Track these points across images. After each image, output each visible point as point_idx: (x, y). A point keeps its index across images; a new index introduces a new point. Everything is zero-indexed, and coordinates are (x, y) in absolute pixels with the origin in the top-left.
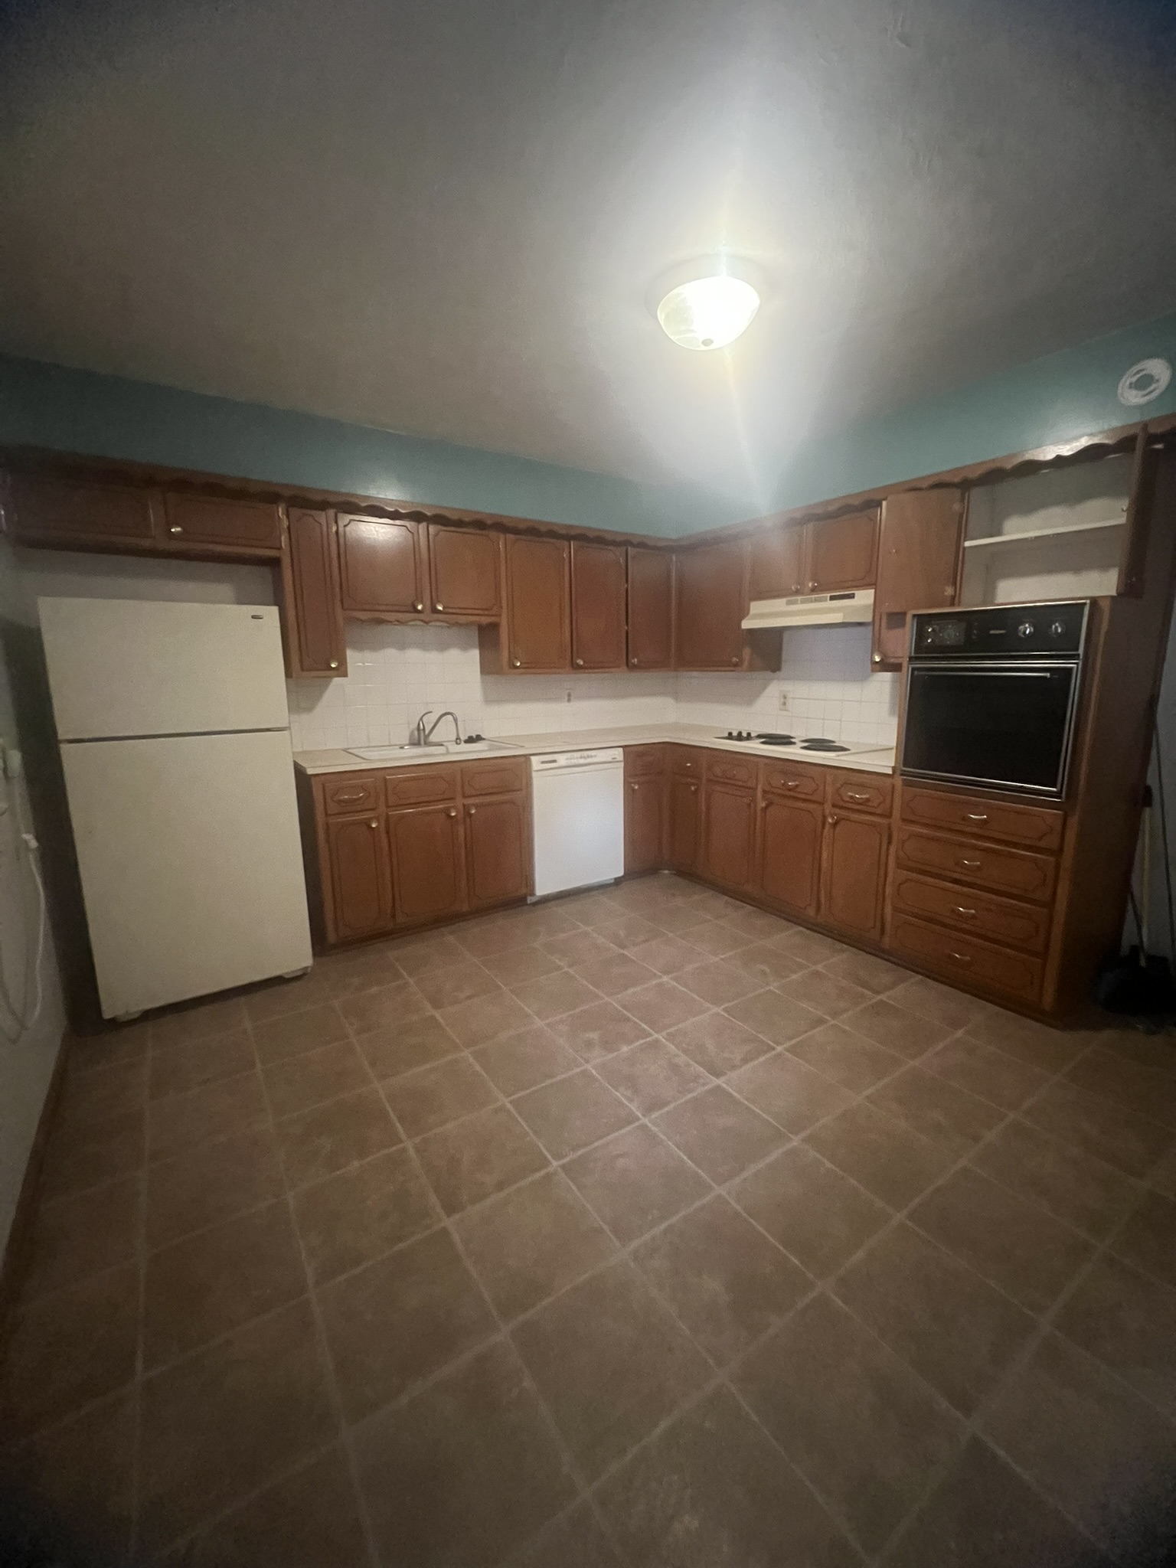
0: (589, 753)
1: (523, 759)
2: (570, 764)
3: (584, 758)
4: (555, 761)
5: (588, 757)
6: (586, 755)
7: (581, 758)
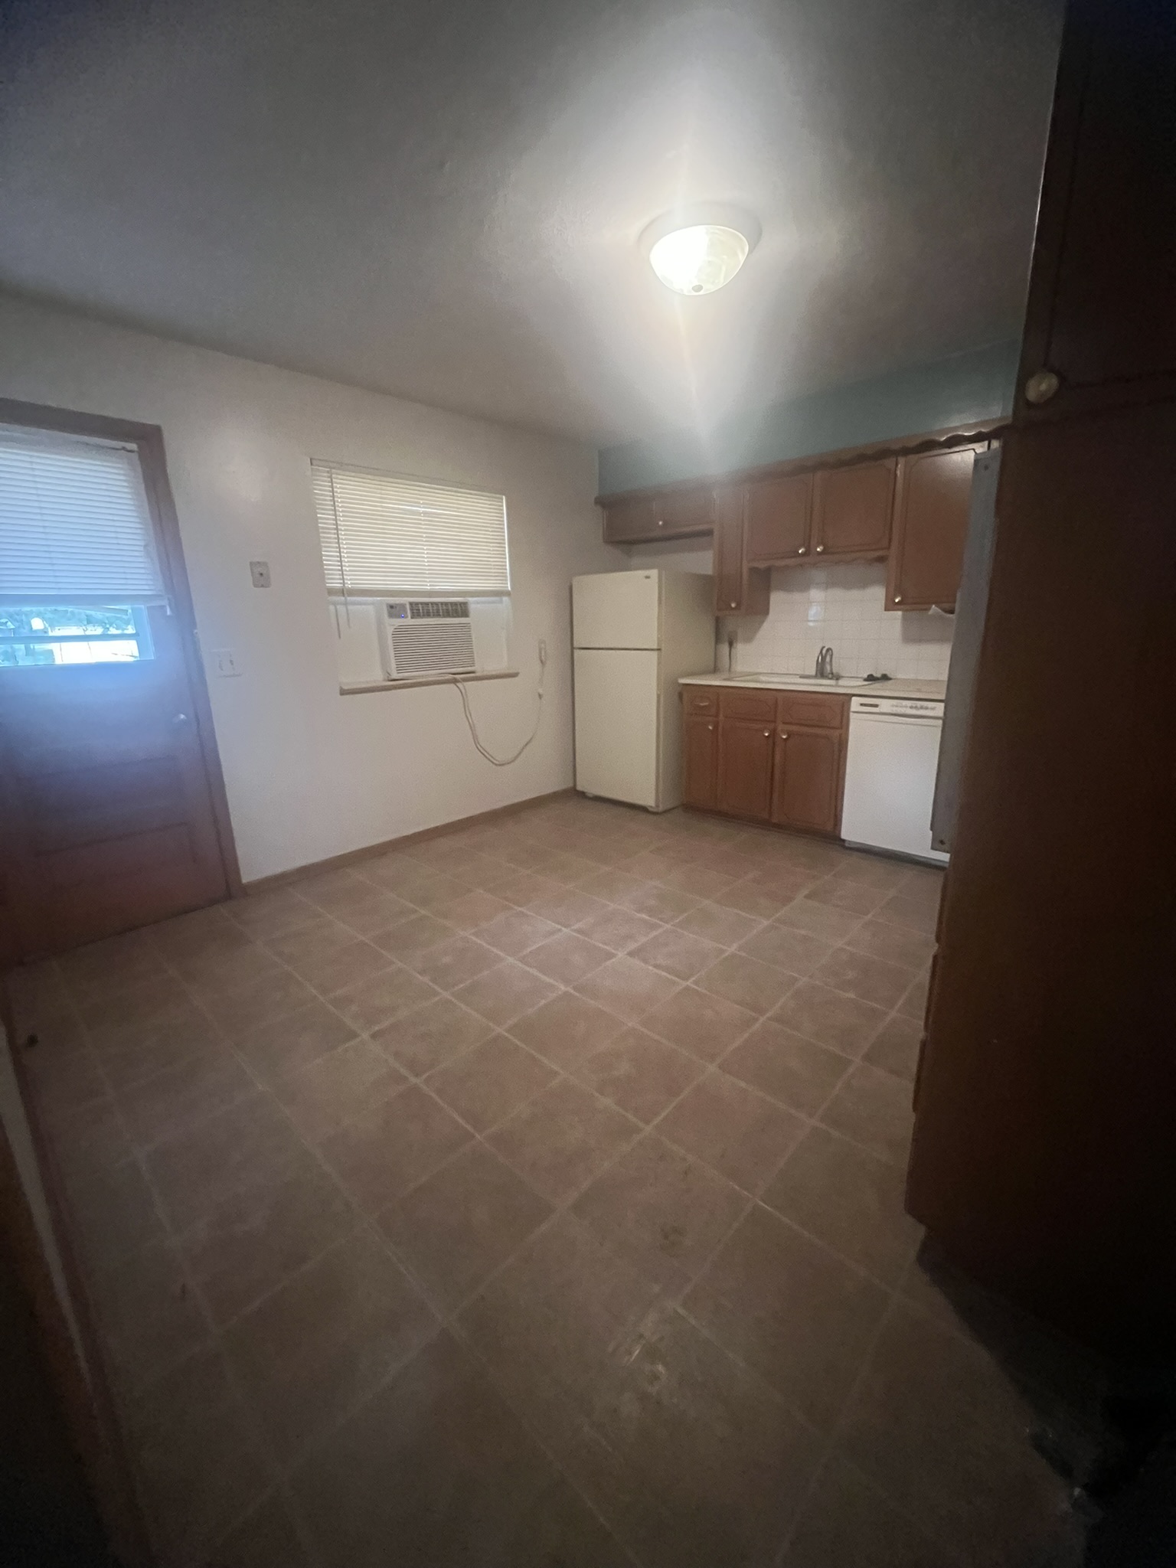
0: (925, 704)
1: (847, 698)
2: (894, 712)
3: (916, 707)
4: (876, 706)
5: (922, 708)
6: (919, 706)
7: (911, 707)
